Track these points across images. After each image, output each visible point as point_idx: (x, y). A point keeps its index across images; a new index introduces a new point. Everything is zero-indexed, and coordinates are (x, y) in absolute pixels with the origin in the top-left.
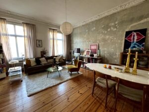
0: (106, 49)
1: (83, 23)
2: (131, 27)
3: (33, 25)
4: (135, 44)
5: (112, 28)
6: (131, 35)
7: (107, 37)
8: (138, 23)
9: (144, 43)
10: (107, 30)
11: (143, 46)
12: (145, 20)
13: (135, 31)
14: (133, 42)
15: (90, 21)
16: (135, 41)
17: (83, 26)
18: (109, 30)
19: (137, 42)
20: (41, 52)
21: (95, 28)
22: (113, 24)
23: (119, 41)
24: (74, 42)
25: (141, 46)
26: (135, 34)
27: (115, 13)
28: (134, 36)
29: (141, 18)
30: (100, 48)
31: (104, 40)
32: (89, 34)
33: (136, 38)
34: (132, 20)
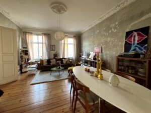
0: (108, 52)
1: (89, 27)
2: (131, 26)
3: (49, 34)
4: (136, 46)
5: (113, 30)
6: (132, 36)
7: (109, 39)
8: (139, 20)
9: (146, 45)
10: (108, 32)
11: (145, 48)
12: (147, 16)
13: (135, 31)
14: (134, 44)
15: (94, 24)
16: (136, 42)
17: (89, 29)
18: (110, 32)
19: (137, 44)
20: (54, 55)
21: (98, 31)
22: (113, 25)
23: (120, 43)
24: (83, 46)
25: (142, 48)
26: (136, 34)
27: (115, 14)
28: (135, 36)
29: (142, 14)
30: (103, 51)
31: (106, 43)
32: (94, 37)
33: (137, 38)
34: (132, 19)
